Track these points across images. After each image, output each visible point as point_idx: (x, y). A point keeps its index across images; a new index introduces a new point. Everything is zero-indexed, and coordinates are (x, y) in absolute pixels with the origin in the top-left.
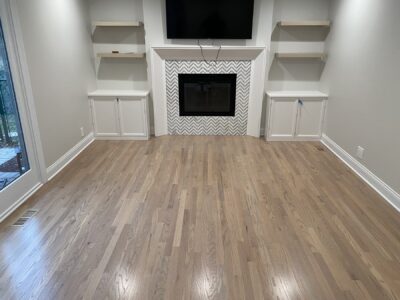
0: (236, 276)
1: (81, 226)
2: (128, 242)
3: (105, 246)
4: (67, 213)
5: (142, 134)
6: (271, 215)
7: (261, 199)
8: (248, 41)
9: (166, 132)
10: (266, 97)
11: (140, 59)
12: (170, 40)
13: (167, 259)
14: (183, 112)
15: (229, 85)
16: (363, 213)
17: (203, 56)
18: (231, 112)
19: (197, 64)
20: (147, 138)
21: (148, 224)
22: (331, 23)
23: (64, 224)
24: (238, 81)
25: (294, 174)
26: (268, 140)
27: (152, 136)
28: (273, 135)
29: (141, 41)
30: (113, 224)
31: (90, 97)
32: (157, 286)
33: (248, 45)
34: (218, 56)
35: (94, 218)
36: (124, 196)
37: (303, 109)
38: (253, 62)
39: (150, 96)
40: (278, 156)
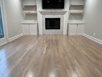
0: (62, 59)
1: (17, 50)
2: (30, 53)
3: (23, 54)
4: (13, 47)
5: (35, 34)
6: (71, 48)
7: (68, 45)
8: (63, 9)
9: (42, 34)
10: (68, 24)
11: (35, 14)
12: (43, 9)
13: (41, 56)
14: (46, 28)
15: (58, 21)
16: (97, 47)
17: (52, 13)
18: (59, 28)
19: (50, 15)
20: (37, 35)
21: (36, 49)
22: (84, 5)
23: (12, 50)
24: (61, 20)
25: (77, 41)
26: (69, 35)
27: (38, 35)
28: (70, 34)
29: (36, 10)
30: (26, 50)
31: (22, 24)
32: (38, 61)
33: (63, 10)
34: (55, 13)
35: (21, 48)
36: (30, 45)
37: (78, 26)
38: (65, 15)
39: (38, 24)
40: (72, 38)
